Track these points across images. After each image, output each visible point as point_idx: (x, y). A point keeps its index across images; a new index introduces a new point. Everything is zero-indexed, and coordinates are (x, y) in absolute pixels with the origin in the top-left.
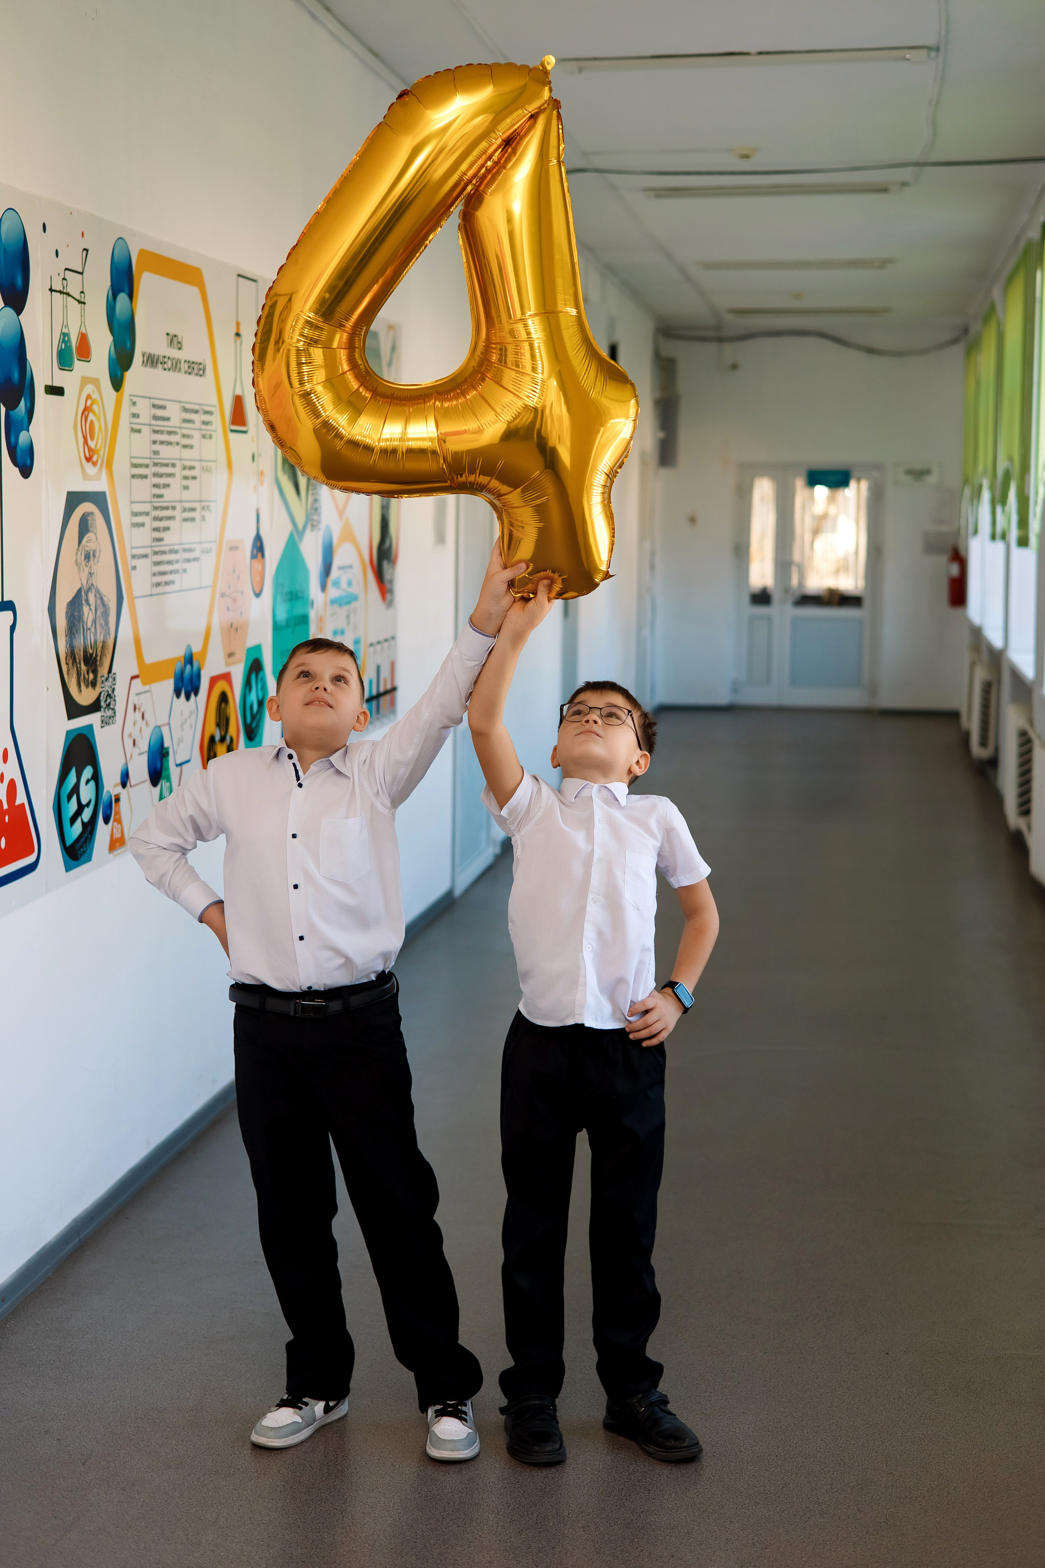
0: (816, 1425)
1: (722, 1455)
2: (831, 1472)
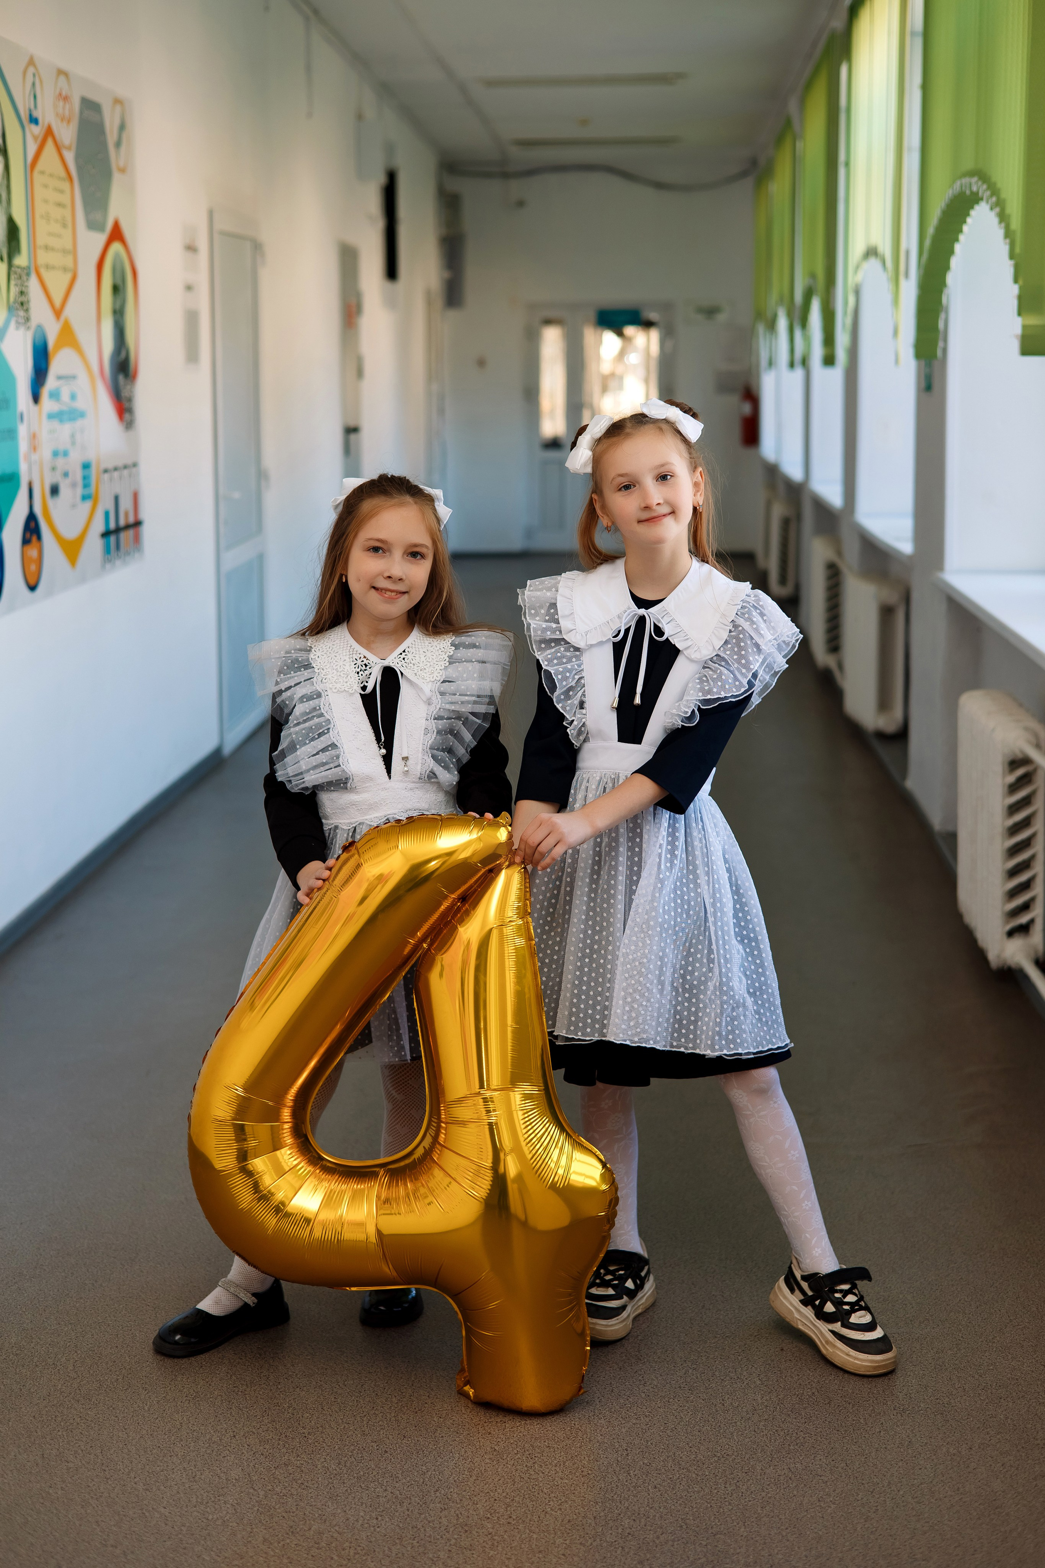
0: (646, 1462)
1: (520, 1521)
2: (671, 1543)
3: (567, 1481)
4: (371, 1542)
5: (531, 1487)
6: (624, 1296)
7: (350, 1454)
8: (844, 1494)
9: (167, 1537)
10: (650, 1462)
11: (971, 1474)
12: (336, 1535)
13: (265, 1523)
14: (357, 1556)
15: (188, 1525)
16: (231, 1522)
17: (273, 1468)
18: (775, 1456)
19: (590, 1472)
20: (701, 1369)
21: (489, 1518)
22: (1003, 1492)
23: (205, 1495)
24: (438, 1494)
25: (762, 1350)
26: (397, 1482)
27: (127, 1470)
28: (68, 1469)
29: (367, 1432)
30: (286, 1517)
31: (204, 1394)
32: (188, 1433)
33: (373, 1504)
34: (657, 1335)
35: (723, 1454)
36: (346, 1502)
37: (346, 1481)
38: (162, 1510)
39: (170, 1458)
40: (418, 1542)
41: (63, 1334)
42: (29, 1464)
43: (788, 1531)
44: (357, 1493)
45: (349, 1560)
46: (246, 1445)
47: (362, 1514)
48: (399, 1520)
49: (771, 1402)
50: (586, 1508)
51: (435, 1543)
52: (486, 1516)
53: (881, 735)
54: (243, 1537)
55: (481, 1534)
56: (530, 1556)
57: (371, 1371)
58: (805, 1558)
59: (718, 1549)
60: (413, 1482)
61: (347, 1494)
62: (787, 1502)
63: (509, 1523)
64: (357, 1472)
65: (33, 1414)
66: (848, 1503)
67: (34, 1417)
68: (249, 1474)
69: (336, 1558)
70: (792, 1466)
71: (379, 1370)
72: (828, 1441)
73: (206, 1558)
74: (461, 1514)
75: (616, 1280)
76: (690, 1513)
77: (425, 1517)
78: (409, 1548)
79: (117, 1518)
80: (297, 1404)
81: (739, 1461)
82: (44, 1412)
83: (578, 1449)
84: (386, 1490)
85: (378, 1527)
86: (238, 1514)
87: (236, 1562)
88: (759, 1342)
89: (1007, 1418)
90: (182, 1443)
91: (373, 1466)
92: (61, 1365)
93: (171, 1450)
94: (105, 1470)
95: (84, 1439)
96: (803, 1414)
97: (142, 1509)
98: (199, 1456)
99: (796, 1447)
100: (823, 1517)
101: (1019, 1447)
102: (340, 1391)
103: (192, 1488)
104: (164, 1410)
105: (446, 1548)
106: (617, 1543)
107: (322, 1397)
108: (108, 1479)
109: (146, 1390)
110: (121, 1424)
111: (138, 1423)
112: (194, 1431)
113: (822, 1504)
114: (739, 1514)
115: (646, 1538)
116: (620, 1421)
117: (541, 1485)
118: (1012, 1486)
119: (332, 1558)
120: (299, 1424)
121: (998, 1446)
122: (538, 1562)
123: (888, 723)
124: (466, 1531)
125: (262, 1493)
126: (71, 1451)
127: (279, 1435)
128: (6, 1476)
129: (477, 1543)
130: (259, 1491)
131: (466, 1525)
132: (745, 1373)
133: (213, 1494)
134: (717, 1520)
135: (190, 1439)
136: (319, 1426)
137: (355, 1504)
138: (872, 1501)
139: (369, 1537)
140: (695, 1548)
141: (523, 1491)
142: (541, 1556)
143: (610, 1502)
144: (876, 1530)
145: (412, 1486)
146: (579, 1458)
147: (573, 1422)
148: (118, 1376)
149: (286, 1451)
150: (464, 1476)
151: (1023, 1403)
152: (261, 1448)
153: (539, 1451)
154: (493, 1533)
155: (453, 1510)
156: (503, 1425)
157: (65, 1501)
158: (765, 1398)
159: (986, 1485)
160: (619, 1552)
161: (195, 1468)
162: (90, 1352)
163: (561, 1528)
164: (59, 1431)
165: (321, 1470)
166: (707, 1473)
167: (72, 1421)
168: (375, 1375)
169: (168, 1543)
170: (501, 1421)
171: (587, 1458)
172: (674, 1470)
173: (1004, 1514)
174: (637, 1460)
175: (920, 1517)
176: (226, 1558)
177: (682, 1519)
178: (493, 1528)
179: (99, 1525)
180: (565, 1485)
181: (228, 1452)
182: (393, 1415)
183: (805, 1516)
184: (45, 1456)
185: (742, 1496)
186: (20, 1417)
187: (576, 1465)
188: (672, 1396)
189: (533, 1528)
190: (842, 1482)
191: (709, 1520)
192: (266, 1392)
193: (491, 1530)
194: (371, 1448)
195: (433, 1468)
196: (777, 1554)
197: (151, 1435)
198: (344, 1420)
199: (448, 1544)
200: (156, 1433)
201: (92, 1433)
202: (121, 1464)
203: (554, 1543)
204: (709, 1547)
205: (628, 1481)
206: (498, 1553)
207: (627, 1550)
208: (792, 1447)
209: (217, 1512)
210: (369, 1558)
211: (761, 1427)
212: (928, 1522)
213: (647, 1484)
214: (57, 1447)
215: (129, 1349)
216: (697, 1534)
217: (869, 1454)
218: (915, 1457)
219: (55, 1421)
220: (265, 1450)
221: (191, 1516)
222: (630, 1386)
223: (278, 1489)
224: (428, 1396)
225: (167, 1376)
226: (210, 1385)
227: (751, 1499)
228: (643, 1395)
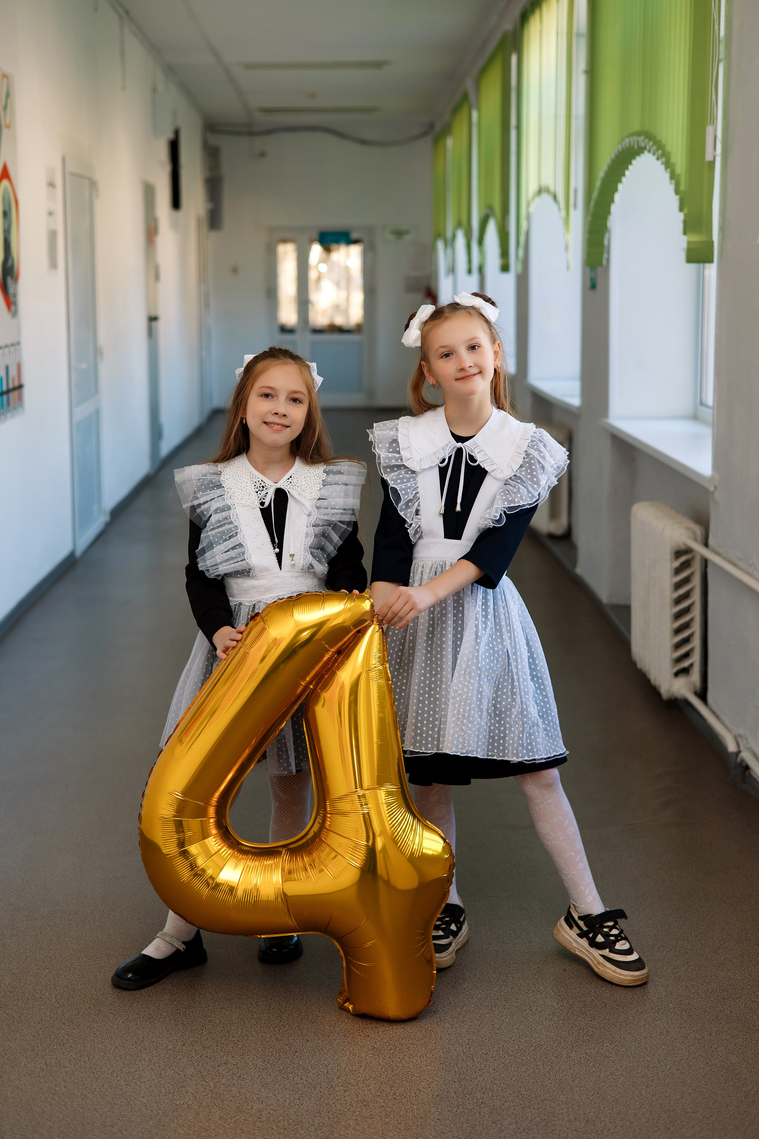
0: (484, 1052)
3: (430, 1068)
4: (298, 1116)
5: (405, 1072)
6: (451, 936)
7: (271, 1054)
8: (628, 1069)
9: (149, 1118)
10: (487, 1052)
11: (714, 1052)
12: (272, 1112)
13: (218, 1105)
14: (290, 1126)
15: (162, 1109)
16: (194, 1106)
17: (217, 1067)
18: (575, 1045)
19: (445, 1060)
20: (510, 986)
21: (379, 1096)
22: (739, 1064)
23: (171, 1087)
24: (340, 1080)
25: (551, 971)
26: (308, 1073)
27: (110, 1072)
28: (66, 1072)
29: (279, 1038)
30: (233, 1100)
31: (155, 1016)
32: (149, 1044)
33: (294, 1089)
34: (474, 963)
35: (537, 1044)
36: (274, 1088)
37: (271, 1074)
38: (142, 1099)
39: (139, 1062)
40: (332, 1115)
41: (43, 976)
42: (37, 1070)
43: (594, 1096)
44: (281, 1082)
45: (285, 1129)
46: (193, 1051)
47: (287, 1096)
48: (315, 1099)
49: (564, 1007)
50: (448, 1086)
51: (345, 1115)
52: (377, 1094)
53: (552, 537)
54: (205, 1116)
55: (376, 1107)
56: (414, 1121)
57: (274, 995)
58: (609, 1115)
59: (547, 1111)
60: (320, 1073)
61: (274, 1083)
62: (589, 1076)
63: (395, 1099)
64: (278, 1067)
65: (32, 1034)
66: (632, 1075)
67: (34, 1036)
68: (200, 1072)
69: (275, 1128)
70: (588, 1051)
71: (280, 994)
72: (610, 1033)
73: (181, 1132)
74: (359, 1093)
75: (444, 925)
76: (523, 1086)
77: (334, 1096)
78: (327, 1119)
79: (109, 1106)
80: (225, 1020)
81: (550, 1049)
82: (40, 1033)
83: (434, 1045)
84: (302, 1079)
85: (301, 1105)
86: (198, 1100)
87: (202, 1134)
88: (547, 965)
89: (731, 1012)
90: (146, 1051)
91: (289, 1062)
92: (46, 998)
93: (140, 1056)
94: (94, 1072)
95: (74, 1051)
96: (588, 1014)
97: (127, 1099)
98: (161, 1060)
99: (588, 1038)
100: (616, 1086)
101: (744, 1032)
102: (254, 1010)
103: (160, 1082)
104: (129, 1028)
105: (353, 1118)
106: (474, 1109)
107: (242, 1015)
108: (97, 1078)
109: (112, 1014)
110: (99, 1039)
111: (112, 1038)
112: (154, 1042)
113: (614, 1077)
114: (557, 1086)
115: (494, 1105)
116: (459, 1024)
117: (412, 1071)
118: (744, 1059)
119: (272, 1129)
120: (229, 1034)
121: (729, 1032)
122: (421, 1125)
123: (557, 527)
124: (365, 1106)
125: (212, 1084)
126: (66, 1059)
127: (216, 1042)
128: (21, 1079)
129: (375, 1113)
130: (210, 1082)
131: (364, 1101)
132: (542, 988)
133: (176, 1086)
134: (543, 1091)
135: (152, 1048)
136: (244, 1035)
137: (281, 1089)
138: (649, 1073)
139: (296, 1112)
140: (530, 1111)
141: (400, 1076)
142: (422, 1121)
143: (464, 1081)
144: (656, 1093)
145: (320, 1075)
146: (435, 1051)
147: (426, 1026)
148: (90, 1004)
149: (223, 1054)
150: (356, 1067)
151: (741, 1002)
152: (205, 1052)
153: (406, 1047)
154: (385, 1106)
155: (353, 1091)
156: (377, 1030)
157: (69, 1095)
158: (559, 1005)
159: (726, 1059)
160: (477, 1116)
161: (160, 1068)
162: (66, 988)
163: (433, 1101)
164: (54, 1045)
165: (252, 1067)
166: (529, 1059)
167: (62, 1038)
168: (277, 997)
169: (151, 1123)
170: (375, 1027)
171: (441, 1051)
172: (505, 1057)
173: (742, 1079)
174: (477, 1051)
175: (685, 1083)
176: (195, 1131)
177: (518, 1091)
178: (384, 1103)
179: (97, 1112)
180: (430, 1070)
181: (181, 1056)
182: (296, 1025)
183: (604, 1085)
184: (48, 1064)
185: (557, 1073)
186: (23, 1036)
187: (435, 1056)
188: (493, 1006)
189: (413, 1101)
190: (626, 1060)
191: (537, 1091)
192: (201, 1012)
193: (383, 1104)
194: (285, 1049)
195: (333, 1062)
196: (590, 1113)
197: (123, 1046)
198: (262, 1030)
199: (354, 1115)
200: (126, 1045)
201: (79, 1046)
202: (105, 1067)
203: (430, 1111)
204: (540, 1109)
205: (474, 1066)
206: (391, 1120)
207: (483, 1114)
208: (585, 1038)
209: (182, 1099)
210: (299, 1127)
211: (561, 1025)
212: (691, 1087)
213: (488, 1068)
214: (55, 1057)
215: (94, 985)
216: (530, 1101)
217: (640, 1041)
218: (673, 1042)
219: (50, 1038)
220: (209, 1054)
221: (164, 1102)
222: (462, 1000)
223: (223, 1081)
224: (319, 1011)
225: (126, 1003)
226: (159, 1009)
227: (563, 1075)
228: (473, 1005)
